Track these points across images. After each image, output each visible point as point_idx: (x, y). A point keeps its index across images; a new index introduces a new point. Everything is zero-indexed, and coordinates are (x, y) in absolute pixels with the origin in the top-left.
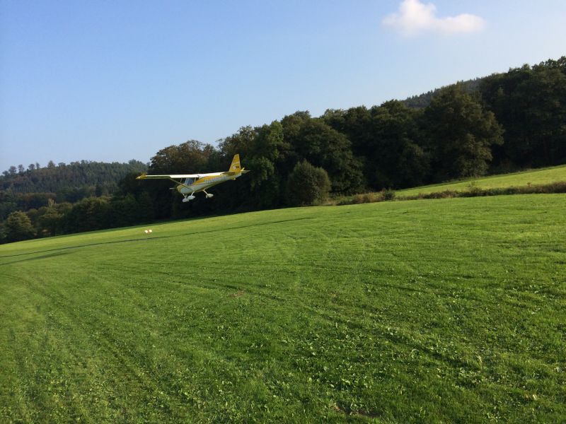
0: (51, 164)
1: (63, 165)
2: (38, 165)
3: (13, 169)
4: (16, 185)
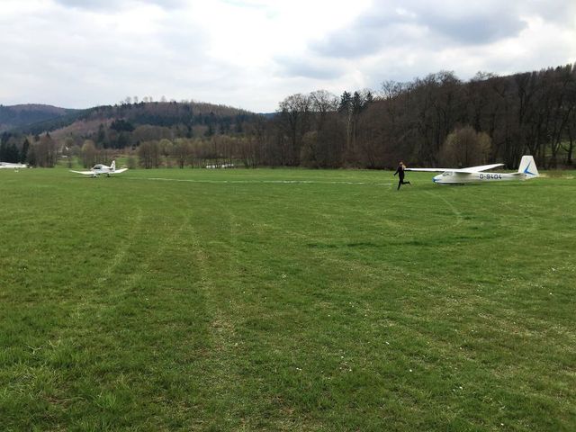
0: (163, 98)
2: (151, 98)
3: (128, 100)
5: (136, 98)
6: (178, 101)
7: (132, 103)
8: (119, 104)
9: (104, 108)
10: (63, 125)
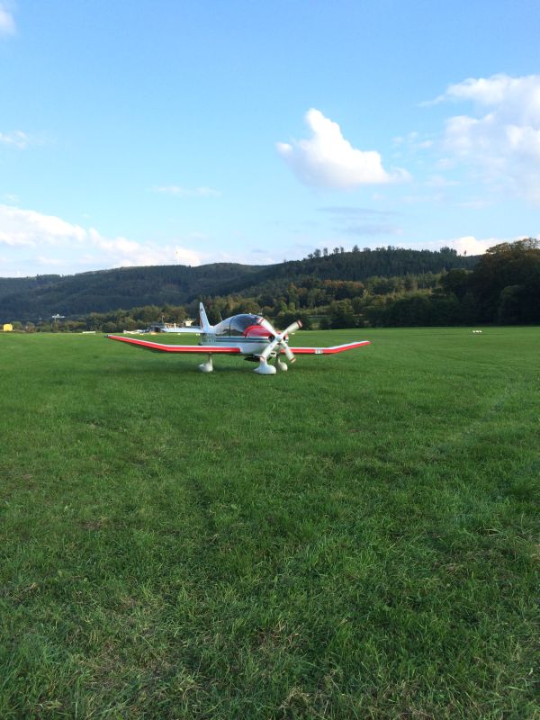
0: (356, 249)
1: (367, 251)
2: (342, 249)
3: (318, 252)
4: (321, 270)
5: (326, 250)
6: (373, 249)
7: (322, 255)
8: (307, 258)
9: (291, 263)
10: (250, 284)
